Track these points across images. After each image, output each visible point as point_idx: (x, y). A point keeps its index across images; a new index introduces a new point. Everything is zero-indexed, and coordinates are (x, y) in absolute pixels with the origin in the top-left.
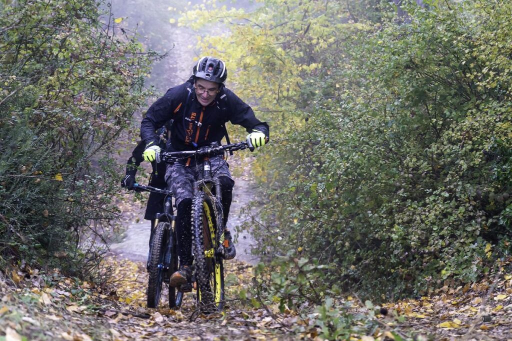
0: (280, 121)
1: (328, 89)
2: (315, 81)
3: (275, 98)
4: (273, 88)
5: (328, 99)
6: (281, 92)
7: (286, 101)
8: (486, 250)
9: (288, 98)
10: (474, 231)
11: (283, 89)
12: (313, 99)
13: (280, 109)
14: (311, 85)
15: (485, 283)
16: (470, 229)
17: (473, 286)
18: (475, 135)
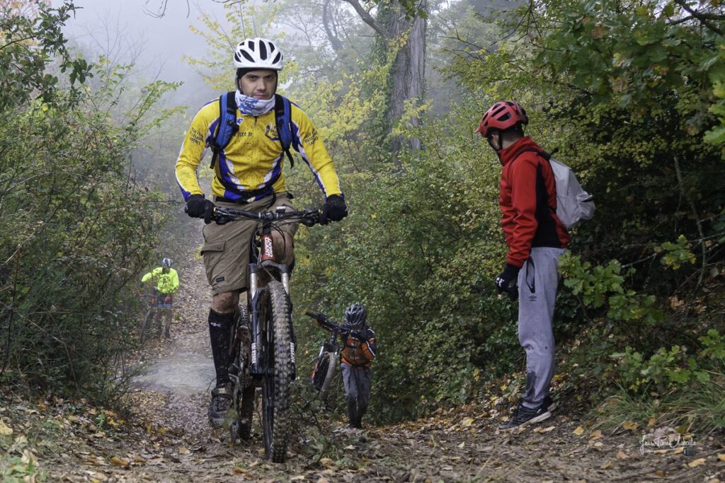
8: (474, 375)
10: (465, 357)
12: (321, 242)
15: (473, 404)
16: (461, 356)
17: (463, 408)
18: (463, 271)
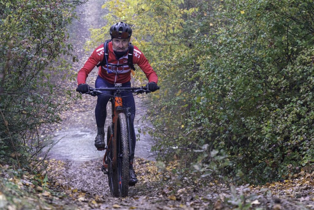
0: (169, 52)
1: (204, 27)
2: (194, 22)
3: (164, 35)
4: (162, 27)
5: (204, 35)
6: (169, 30)
7: (172, 37)
9: (174, 35)
11: (169, 28)
12: (193, 35)
13: (168, 43)
14: (191, 24)
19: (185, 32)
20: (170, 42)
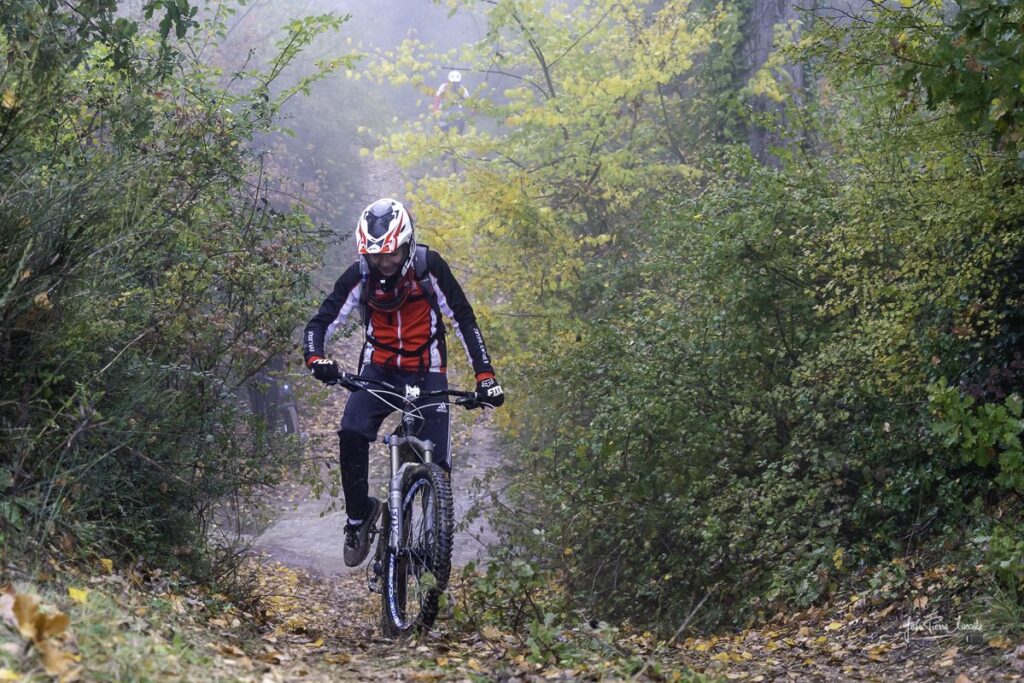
0: (544, 333)
2: (605, 266)
3: (536, 294)
4: (533, 276)
6: (547, 282)
7: (552, 300)
8: (836, 558)
9: (559, 294)
11: (549, 278)
12: (601, 297)
13: (543, 311)
14: (597, 272)
19: (582, 288)
20: (549, 311)
